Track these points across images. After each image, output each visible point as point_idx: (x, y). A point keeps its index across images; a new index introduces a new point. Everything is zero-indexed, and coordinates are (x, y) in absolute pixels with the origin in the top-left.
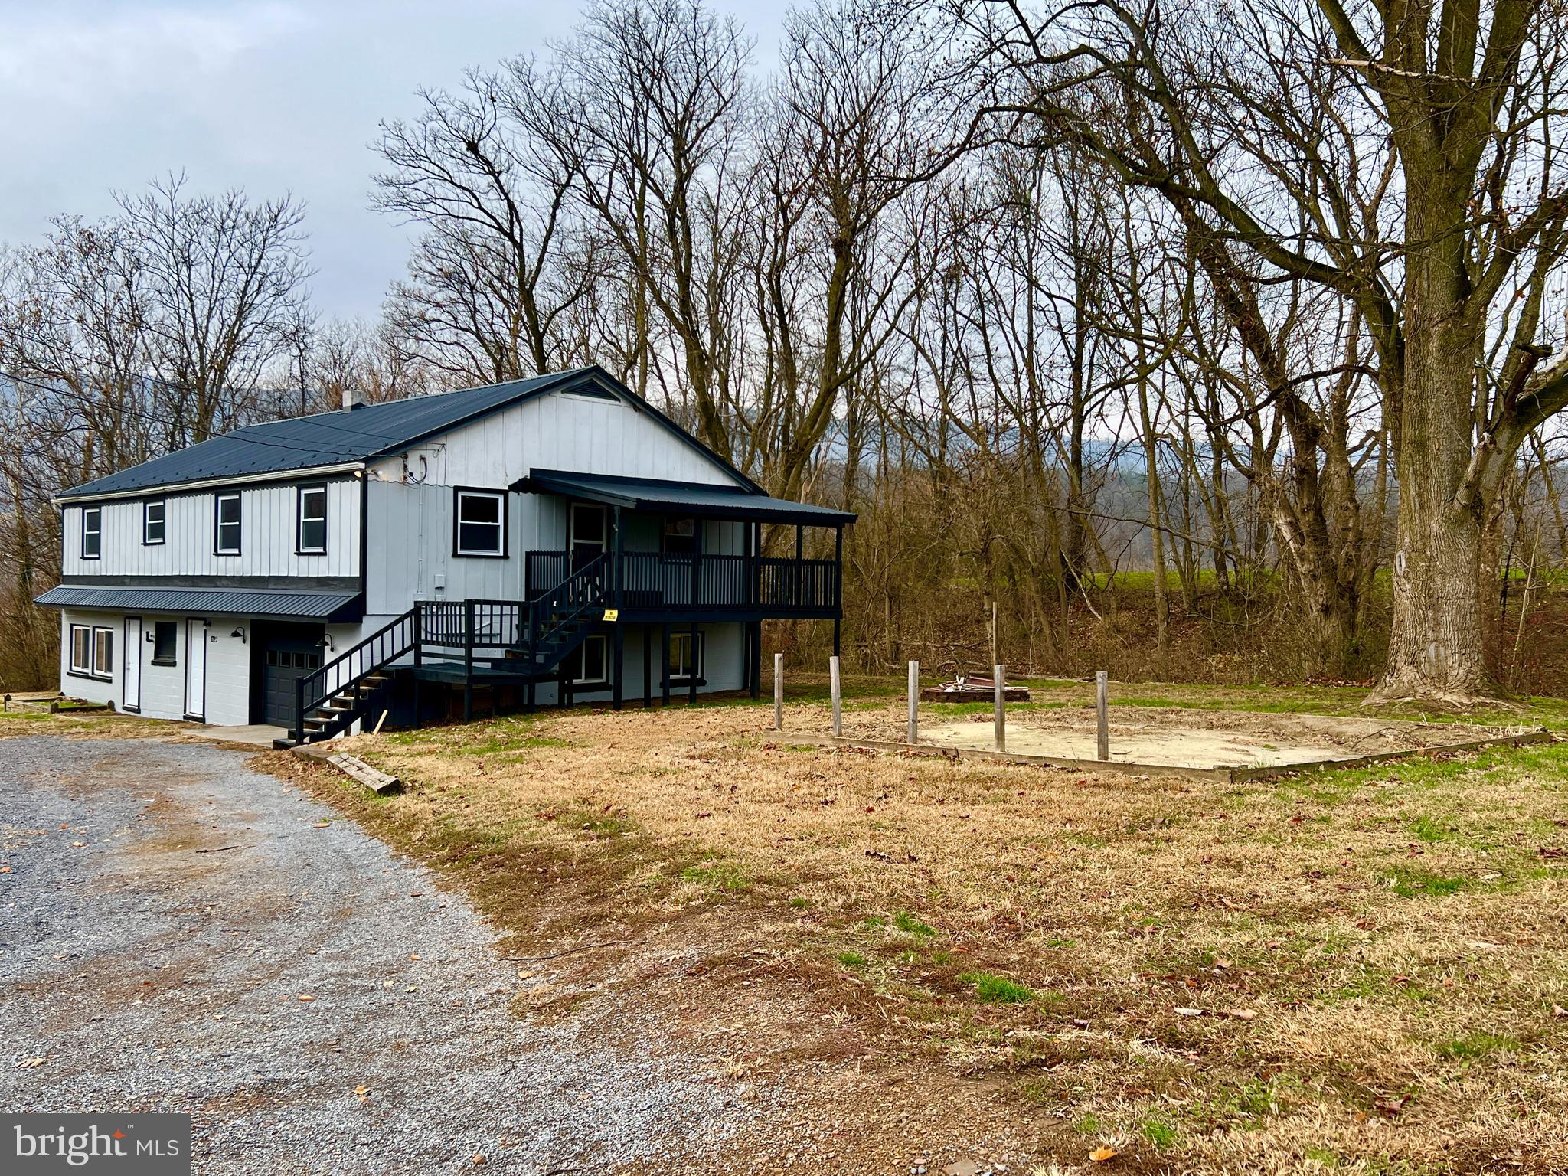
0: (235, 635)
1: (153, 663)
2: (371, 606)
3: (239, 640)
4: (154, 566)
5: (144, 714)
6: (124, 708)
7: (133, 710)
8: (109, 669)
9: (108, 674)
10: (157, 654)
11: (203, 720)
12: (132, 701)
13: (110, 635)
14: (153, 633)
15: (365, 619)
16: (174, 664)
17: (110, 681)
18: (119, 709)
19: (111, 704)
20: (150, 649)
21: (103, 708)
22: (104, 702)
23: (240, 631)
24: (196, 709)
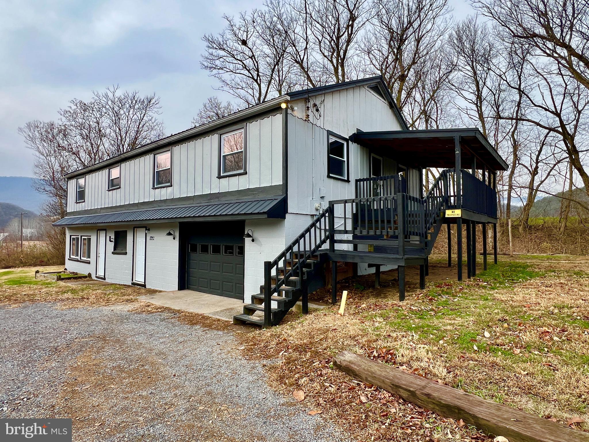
0: (170, 234)
1: (113, 253)
2: (292, 207)
3: (171, 237)
4: (114, 201)
5: (108, 280)
6: (96, 277)
7: (102, 278)
8: (89, 257)
9: (88, 259)
10: (115, 248)
11: (144, 286)
12: (101, 273)
13: (89, 240)
14: (113, 237)
15: (287, 216)
16: (126, 254)
17: (89, 263)
18: (94, 277)
19: (90, 275)
20: (111, 246)
21: (85, 277)
22: (86, 274)
23: (172, 232)
24: (139, 279)
